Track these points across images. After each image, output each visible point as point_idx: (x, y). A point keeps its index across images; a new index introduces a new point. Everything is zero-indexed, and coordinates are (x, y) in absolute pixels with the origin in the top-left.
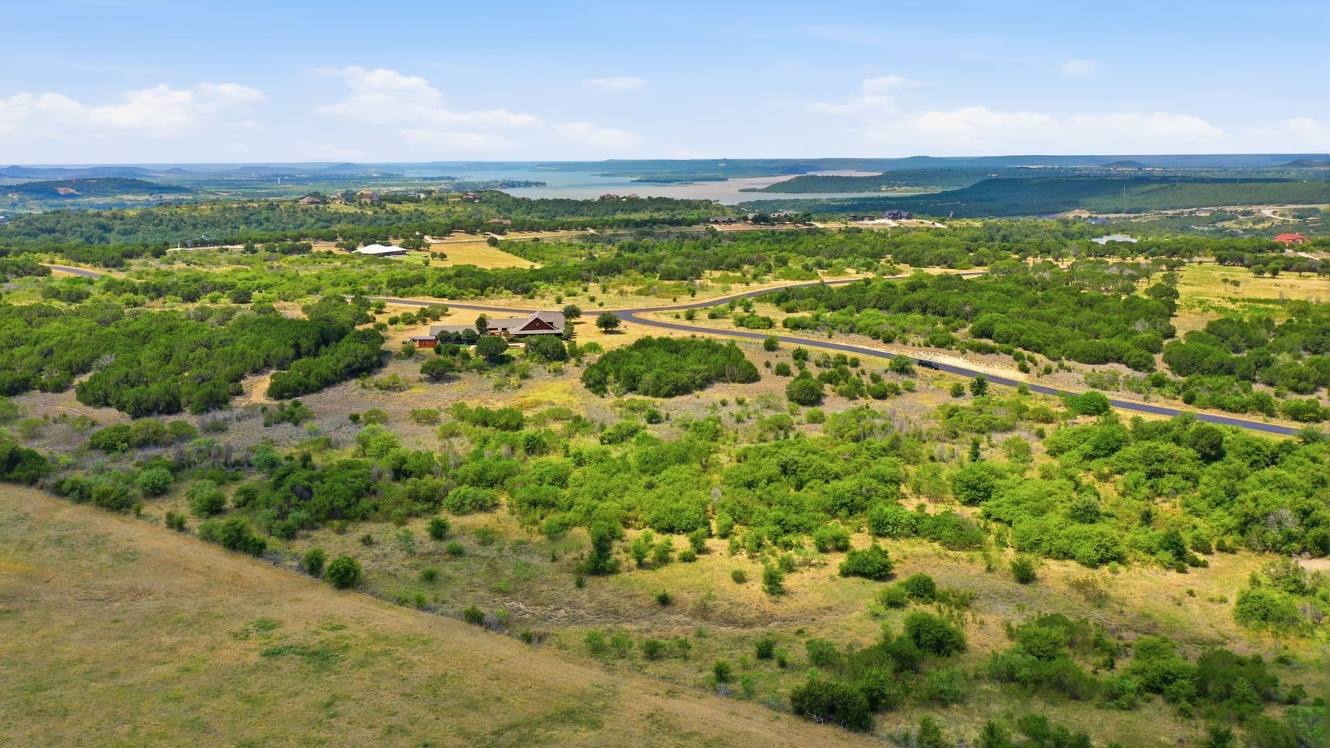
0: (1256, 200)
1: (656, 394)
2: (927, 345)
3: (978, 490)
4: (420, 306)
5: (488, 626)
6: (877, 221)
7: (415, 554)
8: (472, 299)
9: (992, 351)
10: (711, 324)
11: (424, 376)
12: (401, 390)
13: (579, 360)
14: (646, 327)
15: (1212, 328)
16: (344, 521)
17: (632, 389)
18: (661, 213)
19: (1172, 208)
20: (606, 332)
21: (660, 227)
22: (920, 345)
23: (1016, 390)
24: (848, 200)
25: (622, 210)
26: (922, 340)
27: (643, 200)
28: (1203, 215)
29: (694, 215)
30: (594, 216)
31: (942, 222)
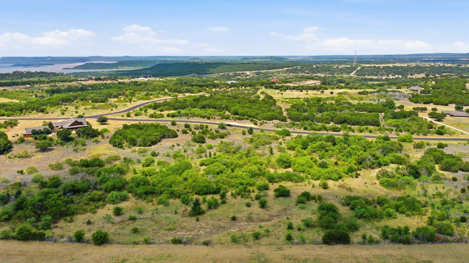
1: (145, 146)
2: (222, 119)
7: (115, 223)
9: (243, 119)
10: (136, 118)
11: (38, 149)
12: (30, 157)
13: (103, 136)
15: (292, 107)
17: (134, 145)
19: (222, 72)
20: (102, 124)
22: (220, 119)
23: (260, 131)
25: (25, 77)
26: (220, 117)
27: (33, 73)
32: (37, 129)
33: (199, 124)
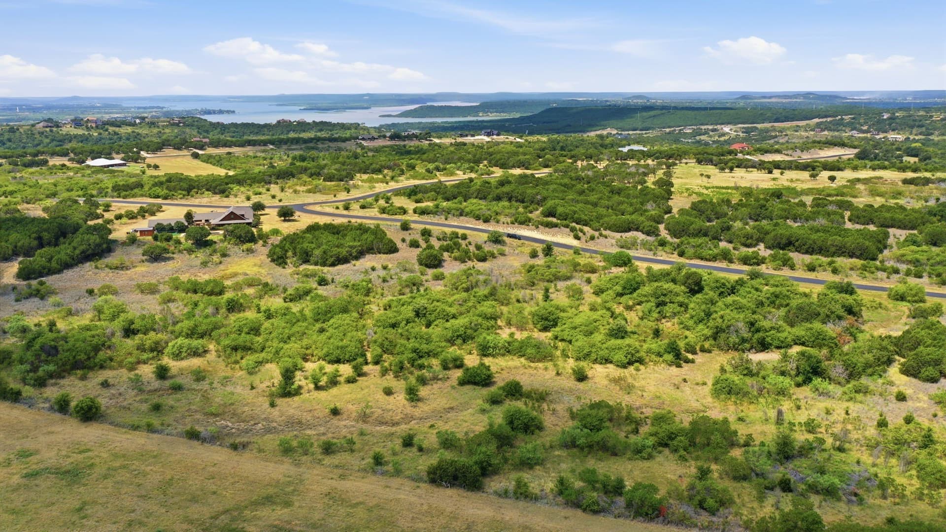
0: (720, 122)
1: (324, 264)
2: (512, 223)
3: (549, 321)
4: (140, 205)
5: (204, 440)
6: (477, 137)
7: (144, 391)
8: (181, 198)
9: (556, 226)
10: (362, 213)
11: (145, 257)
12: (127, 269)
13: (265, 242)
14: (314, 216)
15: (694, 206)
16: (86, 371)
17: (306, 261)
18: (323, 133)
20: (285, 221)
21: (322, 143)
22: (508, 223)
23: (572, 251)
24: (456, 122)
25: (294, 131)
26: (509, 220)
27: (309, 124)
28: (688, 131)
29: (348, 134)
30: (273, 135)
31: (521, 137)
32: (165, 223)
33: (448, 230)
